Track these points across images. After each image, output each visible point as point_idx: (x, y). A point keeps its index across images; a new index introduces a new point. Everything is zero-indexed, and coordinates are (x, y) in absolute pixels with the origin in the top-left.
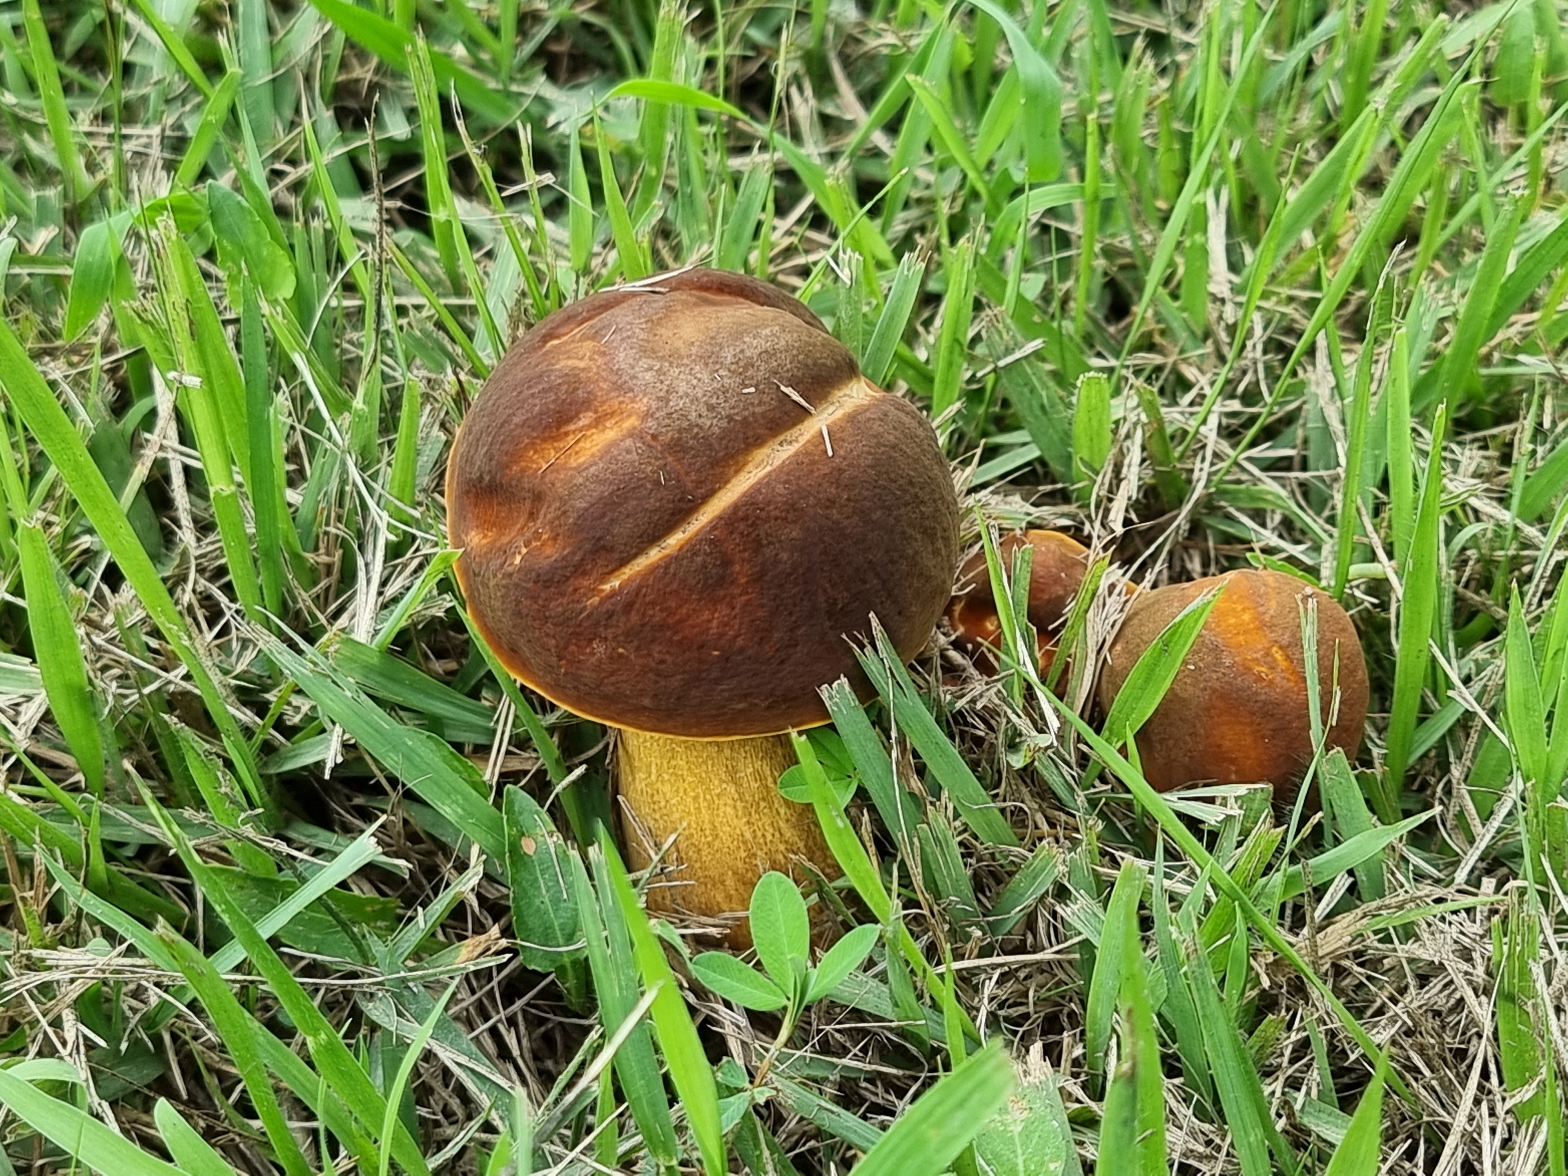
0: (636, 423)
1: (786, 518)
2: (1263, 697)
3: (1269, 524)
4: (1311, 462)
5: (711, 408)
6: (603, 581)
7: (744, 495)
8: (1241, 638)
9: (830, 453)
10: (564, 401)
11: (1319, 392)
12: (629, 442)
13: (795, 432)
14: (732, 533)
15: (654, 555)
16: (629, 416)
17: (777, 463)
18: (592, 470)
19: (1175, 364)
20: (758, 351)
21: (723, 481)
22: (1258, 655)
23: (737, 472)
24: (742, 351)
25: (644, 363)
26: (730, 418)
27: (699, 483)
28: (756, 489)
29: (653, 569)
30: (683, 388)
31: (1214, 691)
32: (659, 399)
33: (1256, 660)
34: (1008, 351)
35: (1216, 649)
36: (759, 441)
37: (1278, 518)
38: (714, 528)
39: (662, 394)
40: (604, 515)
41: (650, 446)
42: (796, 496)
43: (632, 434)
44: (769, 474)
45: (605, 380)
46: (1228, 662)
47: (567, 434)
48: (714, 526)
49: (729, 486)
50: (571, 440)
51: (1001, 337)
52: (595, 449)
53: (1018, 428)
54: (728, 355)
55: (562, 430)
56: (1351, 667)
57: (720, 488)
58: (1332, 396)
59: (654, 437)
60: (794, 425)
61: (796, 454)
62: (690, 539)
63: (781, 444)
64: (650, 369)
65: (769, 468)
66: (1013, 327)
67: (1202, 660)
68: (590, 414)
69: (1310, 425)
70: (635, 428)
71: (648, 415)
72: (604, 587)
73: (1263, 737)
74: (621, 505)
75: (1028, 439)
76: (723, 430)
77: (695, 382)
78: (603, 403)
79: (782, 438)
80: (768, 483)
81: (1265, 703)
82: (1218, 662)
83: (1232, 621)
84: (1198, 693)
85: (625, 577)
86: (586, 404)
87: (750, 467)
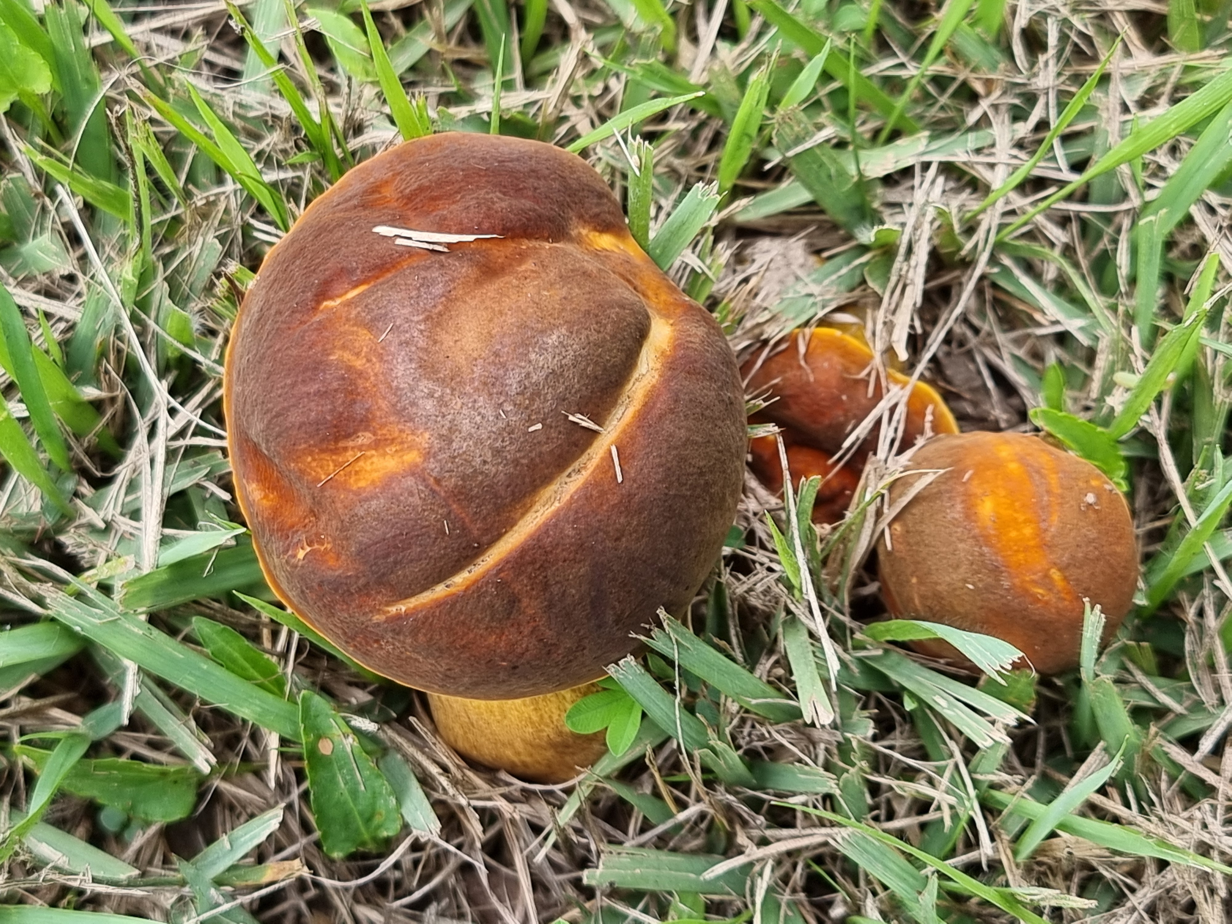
0: (419, 460)
1: (574, 559)
5: (497, 452)
6: (388, 604)
7: (531, 537)
8: (1021, 556)
9: (620, 479)
10: (341, 414)
12: (410, 482)
13: (584, 458)
14: (519, 575)
15: (440, 591)
16: (410, 448)
17: (566, 497)
18: (374, 503)
20: (543, 374)
21: (510, 524)
22: (1037, 576)
23: (523, 515)
24: (528, 375)
25: (425, 386)
26: (516, 462)
27: (486, 531)
28: (545, 530)
29: (439, 604)
30: (466, 426)
31: (991, 610)
32: (441, 436)
33: (1033, 582)
34: (798, 140)
35: (996, 571)
36: (547, 480)
38: (500, 571)
39: (444, 432)
40: (388, 555)
41: (433, 491)
42: (584, 534)
43: (413, 471)
44: (556, 514)
45: (384, 398)
46: (1006, 584)
47: (345, 449)
48: (501, 568)
49: (516, 528)
50: (350, 456)
51: (792, 130)
52: (375, 475)
54: (513, 382)
55: (341, 444)
57: (506, 532)
59: (438, 481)
60: (583, 452)
61: (586, 486)
62: (476, 581)
63: (569, 476)
64: (431, 395)
65: (557, 504)
66: (804, 119)
67: (980, 580)
68: (368, 435)
70: (417, 466)
71: (428, 454)
72: (390, 609)
74: (404, 549)
76: (510, 476)
77: (478, 419)
78: (383, 426)
79: (570, 470)
80: (556, 525)
82: (996, 584)
83: (1013, 534)
84: (975, 610)
85: (411, 606)
86: (365, 423)
87: (537, 507)
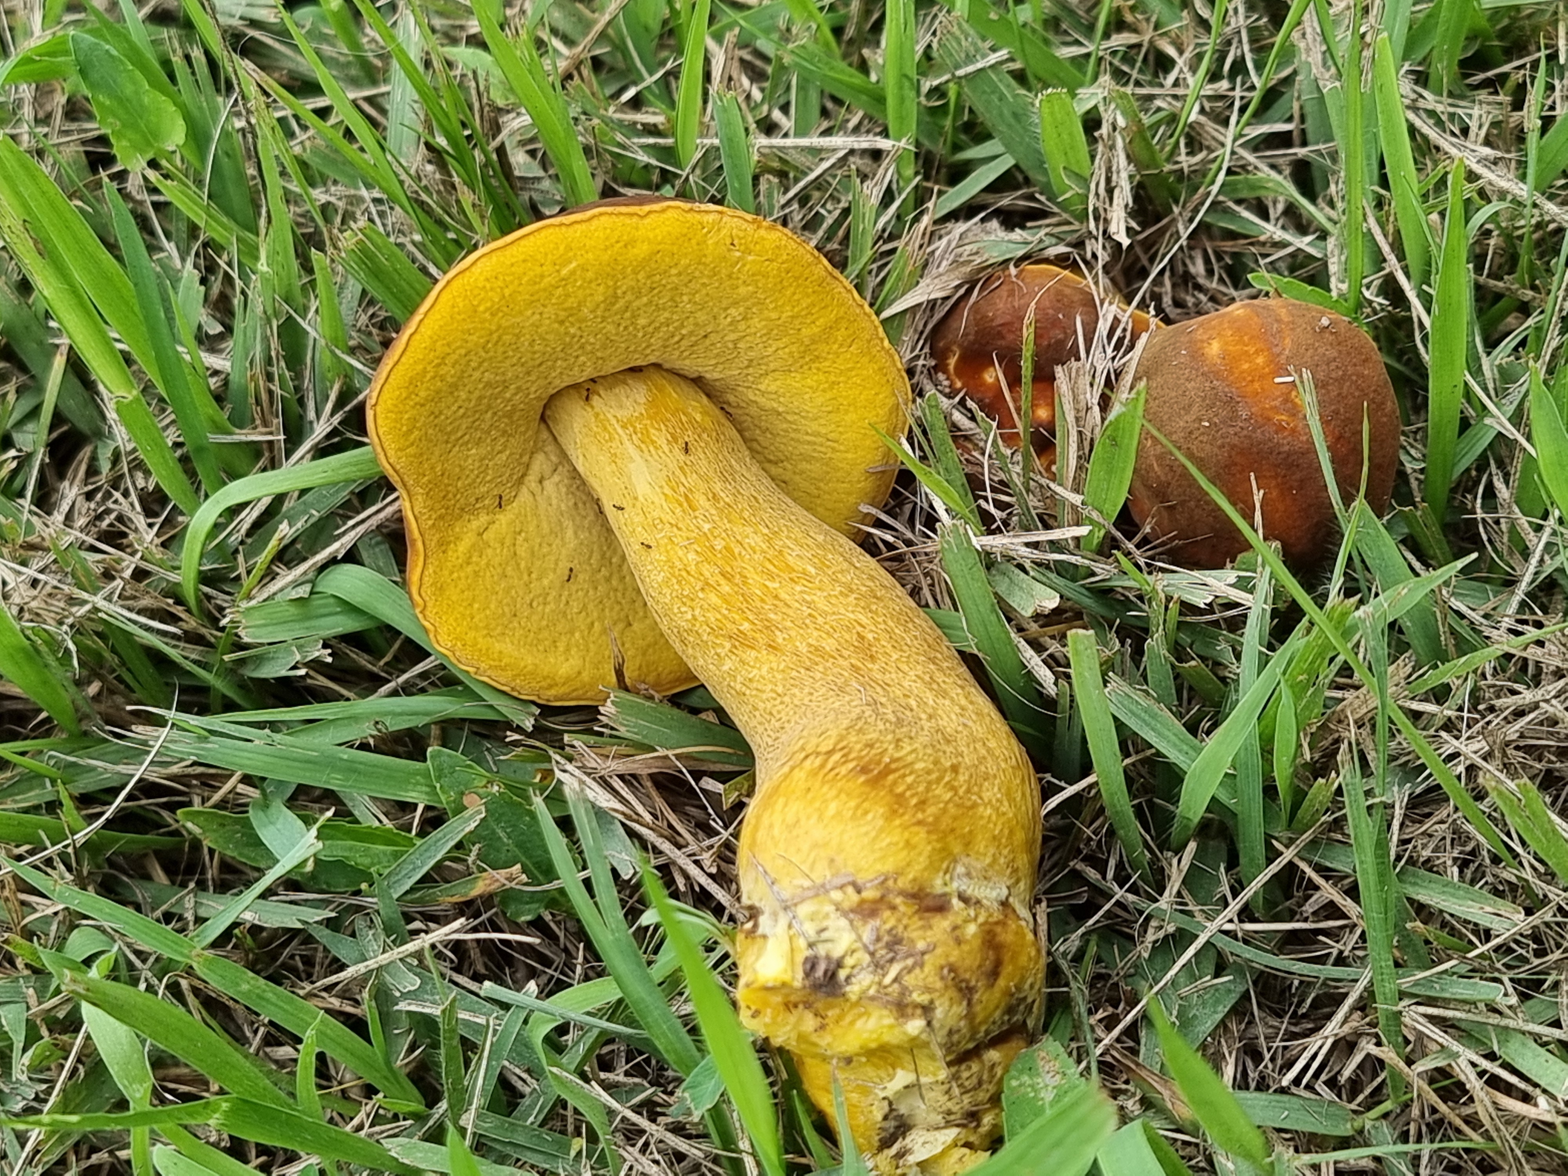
2: (1286, 448)
3: (1272, 215)
4: (1310, 136)
8: (1256, 385)
11: (1310, 59)
19: (1151, 42)
22: (1277, 403)
31: (1233, 447)
33: (1272, 408)
34: (970, 59)
35: (1230, 402)
37: (1280, 207)
46: (1244, 414)
51: (960, 44)
53: (988, 137)
56: (1379, 399)
58: (1324, 63)
66: (972, 32)
67: (1216, 414)
69: (1303, 98)
73: (1292, 488)
75: (1001, 149)
81: (1288, 454)
82: (1234, 416)
83: (1246, 366)
84: (1215, 450)
